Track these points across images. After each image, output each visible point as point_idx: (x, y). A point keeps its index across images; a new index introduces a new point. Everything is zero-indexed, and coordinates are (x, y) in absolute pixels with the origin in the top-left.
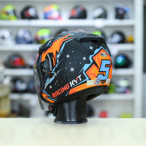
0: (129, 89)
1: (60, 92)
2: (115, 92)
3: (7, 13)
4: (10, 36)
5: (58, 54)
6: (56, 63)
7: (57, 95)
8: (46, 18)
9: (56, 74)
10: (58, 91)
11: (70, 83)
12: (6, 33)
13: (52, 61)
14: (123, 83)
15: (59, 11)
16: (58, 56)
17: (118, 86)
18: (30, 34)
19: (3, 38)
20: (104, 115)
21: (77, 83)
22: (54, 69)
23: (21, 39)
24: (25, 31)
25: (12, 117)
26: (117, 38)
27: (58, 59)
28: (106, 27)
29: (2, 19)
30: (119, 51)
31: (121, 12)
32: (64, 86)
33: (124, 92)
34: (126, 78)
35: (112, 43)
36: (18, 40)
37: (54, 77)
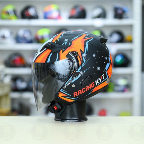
0: (128, 87)
1: (84, 90)
2: (114, 91)
3: (8, 13)
4: (10, 35)
5: (84, 53)
6: (82, 62)
7: (80, 94)
8: (46, 17)
9: (82, 73)
10: (82, 90)
11: (96, 81)
12: (6, 33)
13: (77, 60)
14: (122, 82)
15: (59, 11)
16: (84, 55)
17: (117, 85)
18: (30, 33)
19: (4, 37)
20: (103, 113)
21: (101, 81)
22: (80, 68)
23: (21, 39)
24: (25, 31)
25: (12, 116)
26: (116, 37)
27: (84, 58)
28: (105, 26)
29: (2, 18)
30: (118, 50)
31: (120, 12)
32: (90, 85)
33: (123, 91)
34: (125, 77)
35: (111, 42)
36: (18, 40)
37: (80, 76)
